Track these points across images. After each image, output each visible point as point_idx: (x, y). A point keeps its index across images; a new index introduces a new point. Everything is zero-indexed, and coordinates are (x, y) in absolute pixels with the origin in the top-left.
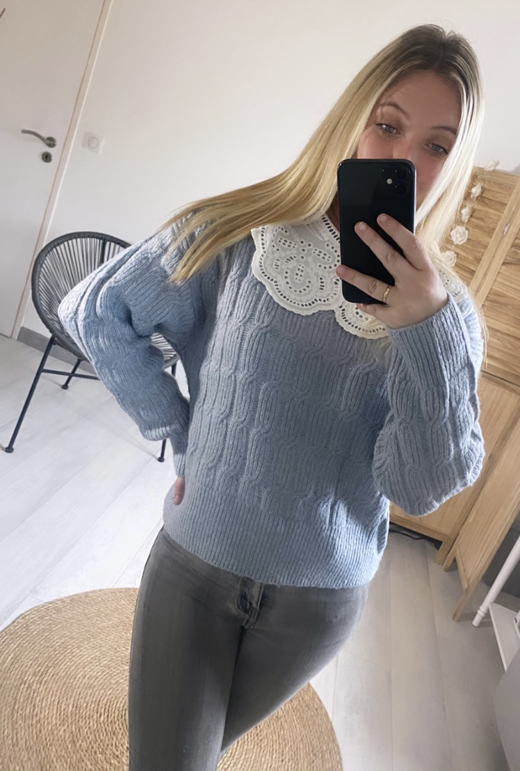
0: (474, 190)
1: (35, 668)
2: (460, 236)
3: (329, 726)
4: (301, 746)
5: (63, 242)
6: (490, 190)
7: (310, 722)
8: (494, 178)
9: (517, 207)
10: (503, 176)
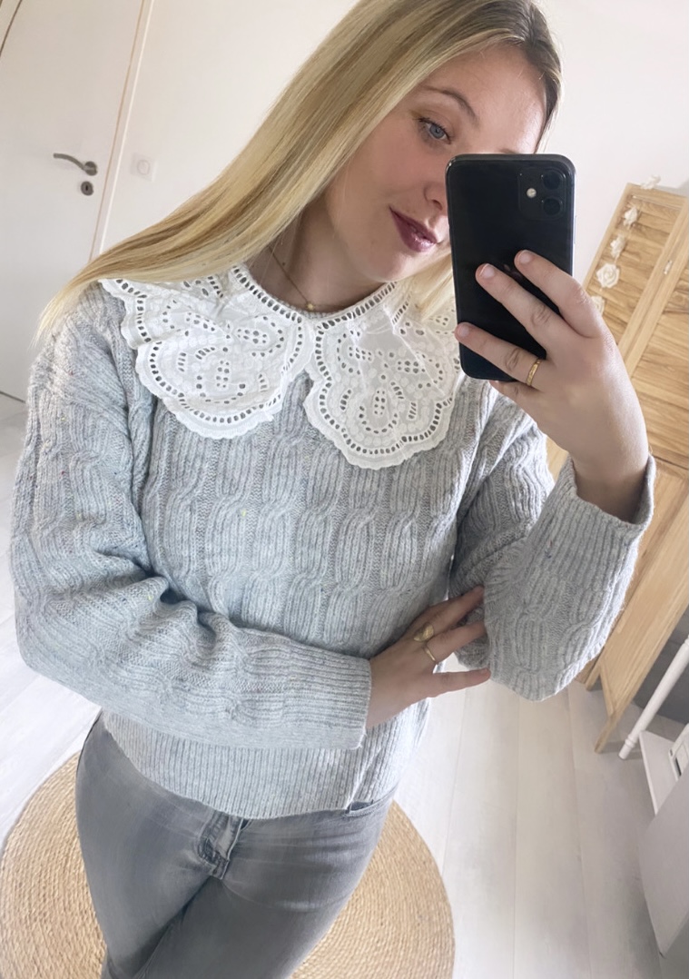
0: (627, 215)
2: (608, 275)
3: (439, 882)
4: (405, 907)
6: (648, 215)
7: (416, 878)
8: (653, 198)
9: (683, 238)
10: (665, 196)
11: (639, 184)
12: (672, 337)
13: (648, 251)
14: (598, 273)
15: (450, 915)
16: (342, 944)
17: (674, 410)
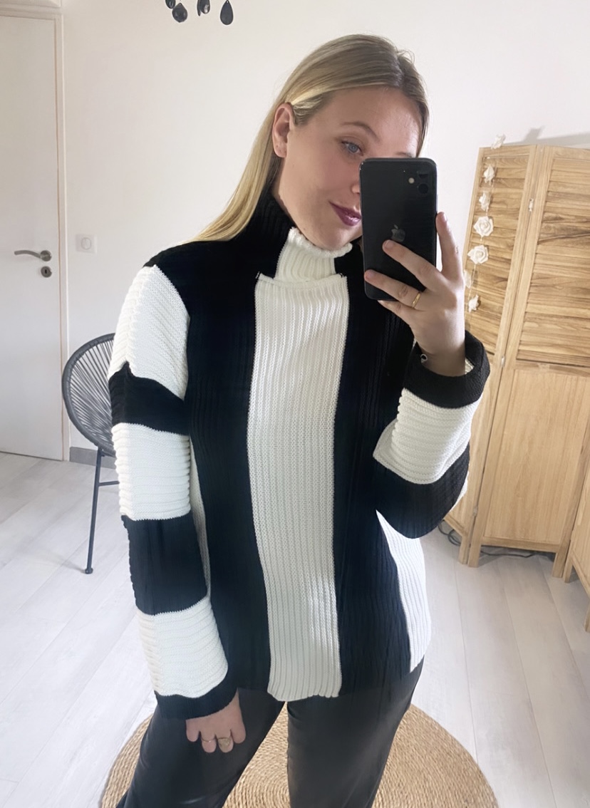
0: (486, 174)
2: (484, 227)
3: (476, 770)
4: (450, 795)
6: (503, 169)
7: (455, 770)
8: (503, 154)
9: (537, 178)
10: (513, 149)
11: (489, 146)
12: (551, 260)
13: (511, 197)
14: (475, 227)
17: (571, 321)
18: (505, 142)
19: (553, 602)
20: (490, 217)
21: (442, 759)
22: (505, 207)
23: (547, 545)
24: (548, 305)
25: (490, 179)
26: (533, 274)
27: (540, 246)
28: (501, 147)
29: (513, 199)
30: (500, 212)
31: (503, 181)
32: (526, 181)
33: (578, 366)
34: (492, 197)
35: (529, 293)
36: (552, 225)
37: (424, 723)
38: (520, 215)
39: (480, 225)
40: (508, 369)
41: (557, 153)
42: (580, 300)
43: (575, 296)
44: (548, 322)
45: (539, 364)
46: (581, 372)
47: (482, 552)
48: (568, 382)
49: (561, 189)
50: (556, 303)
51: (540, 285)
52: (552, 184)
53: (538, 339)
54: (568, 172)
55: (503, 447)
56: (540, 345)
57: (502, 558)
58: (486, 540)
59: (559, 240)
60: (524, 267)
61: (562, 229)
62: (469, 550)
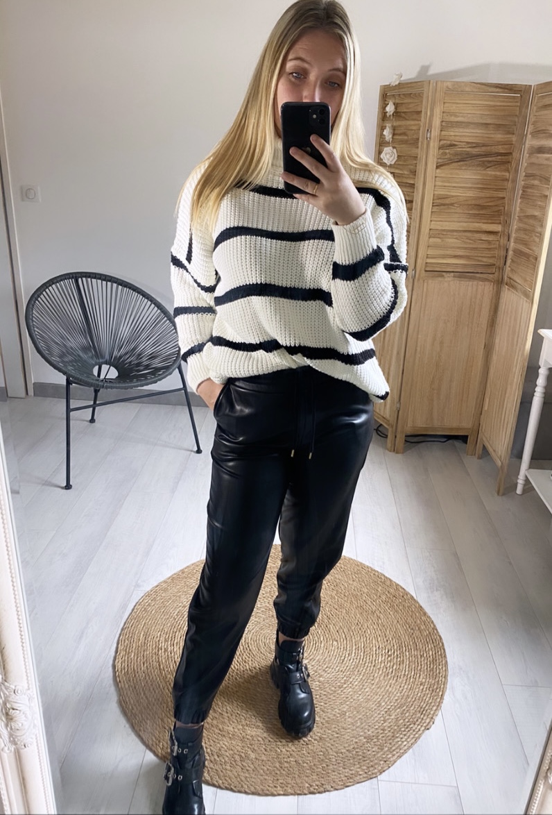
0: (387, 109)
1: (164, 636)
2: (389, 155)
3: (417, 605)
4: (399, 626)
5: (42, 293)
6: (402, 103)
7: (400, 608)
8: (401, 90)
9: (432, 110)
10: (409, 85)
11: (388, 84)
12: (449, 182)
13: (410, 128)
14: (381, 156)
15: (432, 622)
16: (364, 660)
17: (469, 234)
18: (402, 79)
19: (469, 475)
20: (394, 148)
21: (390, 601)
22: (406, 138)
23: (461, 429)
24: (449, 222)
25: (391, 114)
26: (434, 195)
27: (438, 171)
28: (399, 83)
29: (412, 130)
30: (402, 142)
31: (403, 115)
32: (423, 113)
33: (478, 273)
34: (394, 130)
35: (432, 212)
36: (447, 151)
37: (372, 575)
38: (420, 144)
39: (386, 155)
40: (419, 280)
41: (447, 87)
42: (475, 215)
43: (471, 212)
44: (450, 236)
45: (444, 274)
46: (480, 278)
47: (406, 441)
48: (470, 288)
49: (453, 119)
50: (456, 220)
51: (441, 204)
52: (444, 115)
53: (441, 252)
54: (457, 103)
55: (418, 349)
56: (444, 257)
57: (423, 444)
58: (409, 430)
59: (453, 164)
60: (426, 189)
61: (456, 154)
62: (395, 441)
